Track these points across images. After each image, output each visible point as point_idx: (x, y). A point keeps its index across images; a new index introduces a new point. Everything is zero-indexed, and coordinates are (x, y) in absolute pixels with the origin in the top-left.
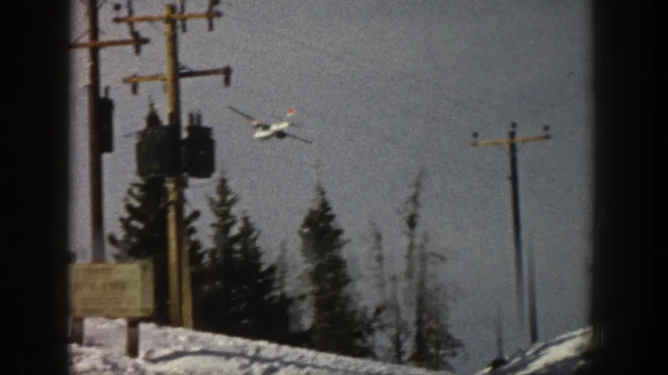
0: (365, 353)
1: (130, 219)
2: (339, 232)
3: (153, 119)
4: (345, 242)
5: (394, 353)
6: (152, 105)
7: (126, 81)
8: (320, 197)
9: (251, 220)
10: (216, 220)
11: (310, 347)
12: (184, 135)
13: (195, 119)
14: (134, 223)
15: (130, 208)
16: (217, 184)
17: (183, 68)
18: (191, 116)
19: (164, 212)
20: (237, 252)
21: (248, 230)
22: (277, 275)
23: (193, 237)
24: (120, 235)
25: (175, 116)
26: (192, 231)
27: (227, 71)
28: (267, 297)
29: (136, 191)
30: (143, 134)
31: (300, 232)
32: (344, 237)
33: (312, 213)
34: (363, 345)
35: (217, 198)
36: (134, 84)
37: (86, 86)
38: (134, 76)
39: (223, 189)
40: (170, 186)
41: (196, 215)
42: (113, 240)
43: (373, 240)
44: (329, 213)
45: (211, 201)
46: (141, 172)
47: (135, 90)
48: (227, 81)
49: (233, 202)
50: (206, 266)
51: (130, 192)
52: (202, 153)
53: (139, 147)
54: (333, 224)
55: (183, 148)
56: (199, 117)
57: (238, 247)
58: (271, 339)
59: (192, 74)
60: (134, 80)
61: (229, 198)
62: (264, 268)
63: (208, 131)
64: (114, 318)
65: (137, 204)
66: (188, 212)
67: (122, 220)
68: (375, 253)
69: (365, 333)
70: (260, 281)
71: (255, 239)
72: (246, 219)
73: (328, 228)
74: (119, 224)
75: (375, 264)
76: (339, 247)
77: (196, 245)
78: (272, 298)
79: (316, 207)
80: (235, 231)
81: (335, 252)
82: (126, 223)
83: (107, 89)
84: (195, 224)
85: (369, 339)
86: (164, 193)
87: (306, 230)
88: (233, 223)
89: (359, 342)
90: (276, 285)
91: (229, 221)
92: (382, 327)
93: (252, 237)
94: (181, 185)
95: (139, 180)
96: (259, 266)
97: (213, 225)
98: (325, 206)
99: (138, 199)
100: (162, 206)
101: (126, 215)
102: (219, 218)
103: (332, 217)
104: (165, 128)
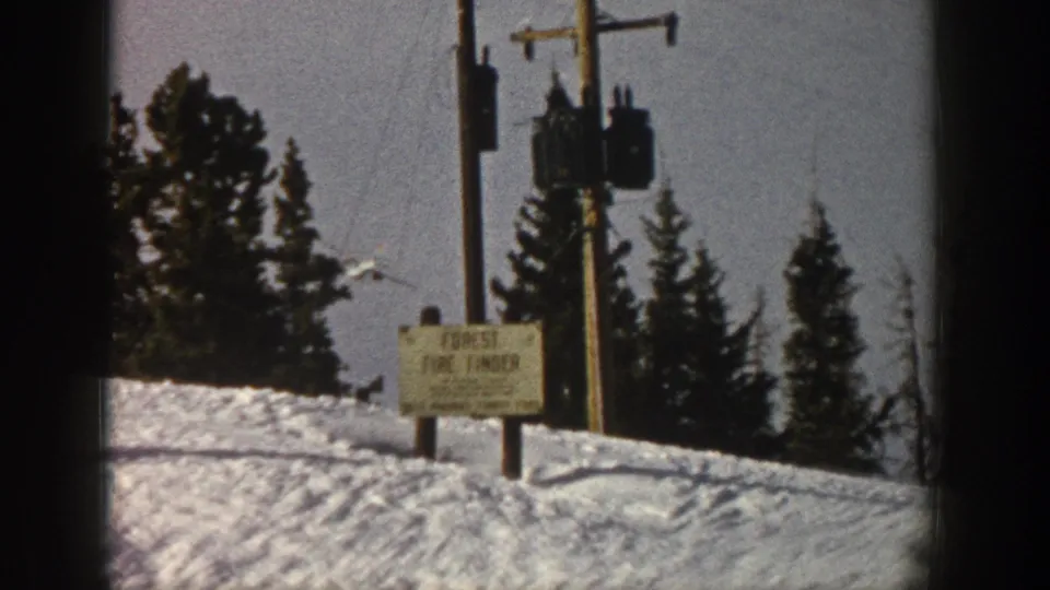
0: (869, 468)
1: (524, 256)
2: (846, 272)
3: (557, 97)
4: (855, 289)
5: (914, 468)
6: (555, 76)
7: (514, 38)
8: (818, 219)
9: (711, 255)
10: (655, 255)
11: (784, 460)
12: (607, 122)
13: (623, 96)
14: (531, 261)
15: (523, 238)
16: (658, 199)
17: (603, 17)
18: (616, 92)
19: (578, 243)
20: (689, 305)
21: (705, 270)
22: (752, 341)
23: (621, 283)
24: (509, 280)
25: (592, 92)
26: (621, 272)
27: (671, 22)
28: (736, 376)
29: (532, 210)
30: (542, 121)
31: (787, 274)
32: (853, 280)
33: (805, 242)
34: (866, 457)
35: (657, 220)
36: (527, 42)
37: (454, 47)
38: (529, 30)
39: (667, 207)
40: (586, 202)
41: (625, 247)
42: (497, 288)
43: (898, 284)
44: (830, 243)
45: (649, 225)
46: (539, 181)
47: (529, 52)
48: (671, 38)
49: (683, 226)
50: (642, 328)
51: (524, 213)
52: (635, 150)
53: (537, 142)
54: (836, 260)
55: (605, 143)
56: (629, 94)
57: (690, 298)
58: (725, 448)
59: (617, 26)
60: (528, 36)
61: (676, 221)
62: (732, 330)
63: (642, 116)
64: (482, 417)
65: (534, 232)
66: (613, 243)
67: (511, 256)
68: (903, 304)
69: (870, 438)
70: (725, 350)
71: (717, 284)
72: (702, 254)
73: (830, 266)
74: (507, 263)
75: (900, 321)
76: (847, 295)
77: (627, 295)
78: (743, 377)
79: (809, 233)
80: (685, 273)
81: (841, 304)
82: (518, 263)
83: (486, 51)
84: (624, 262)
85: (876, 446)
86: (577, 213)
87: (796, 270)
88: (684, 259)
89: (859, 451)
90: (750, 356)
91: (676, 256)
92: (895, 429)
93: (713, 281)
94: (602, 201)
95: (536, 193)
96: (722, 327)
97: (653, 263)
98: (824, 232)
99: (537, 224)
100: (574, 233)
101: (518, 249)
102: (662, 252)
103: (835, 249)
104: (576, 111)
